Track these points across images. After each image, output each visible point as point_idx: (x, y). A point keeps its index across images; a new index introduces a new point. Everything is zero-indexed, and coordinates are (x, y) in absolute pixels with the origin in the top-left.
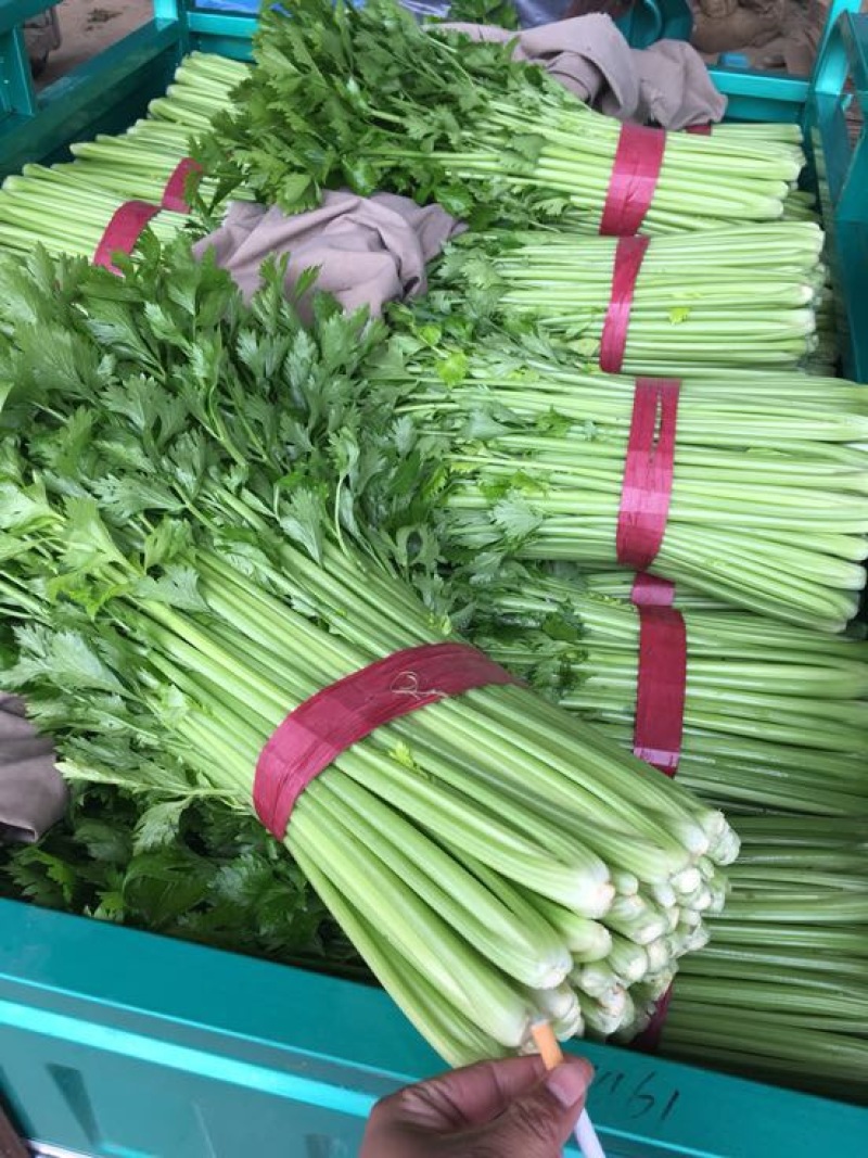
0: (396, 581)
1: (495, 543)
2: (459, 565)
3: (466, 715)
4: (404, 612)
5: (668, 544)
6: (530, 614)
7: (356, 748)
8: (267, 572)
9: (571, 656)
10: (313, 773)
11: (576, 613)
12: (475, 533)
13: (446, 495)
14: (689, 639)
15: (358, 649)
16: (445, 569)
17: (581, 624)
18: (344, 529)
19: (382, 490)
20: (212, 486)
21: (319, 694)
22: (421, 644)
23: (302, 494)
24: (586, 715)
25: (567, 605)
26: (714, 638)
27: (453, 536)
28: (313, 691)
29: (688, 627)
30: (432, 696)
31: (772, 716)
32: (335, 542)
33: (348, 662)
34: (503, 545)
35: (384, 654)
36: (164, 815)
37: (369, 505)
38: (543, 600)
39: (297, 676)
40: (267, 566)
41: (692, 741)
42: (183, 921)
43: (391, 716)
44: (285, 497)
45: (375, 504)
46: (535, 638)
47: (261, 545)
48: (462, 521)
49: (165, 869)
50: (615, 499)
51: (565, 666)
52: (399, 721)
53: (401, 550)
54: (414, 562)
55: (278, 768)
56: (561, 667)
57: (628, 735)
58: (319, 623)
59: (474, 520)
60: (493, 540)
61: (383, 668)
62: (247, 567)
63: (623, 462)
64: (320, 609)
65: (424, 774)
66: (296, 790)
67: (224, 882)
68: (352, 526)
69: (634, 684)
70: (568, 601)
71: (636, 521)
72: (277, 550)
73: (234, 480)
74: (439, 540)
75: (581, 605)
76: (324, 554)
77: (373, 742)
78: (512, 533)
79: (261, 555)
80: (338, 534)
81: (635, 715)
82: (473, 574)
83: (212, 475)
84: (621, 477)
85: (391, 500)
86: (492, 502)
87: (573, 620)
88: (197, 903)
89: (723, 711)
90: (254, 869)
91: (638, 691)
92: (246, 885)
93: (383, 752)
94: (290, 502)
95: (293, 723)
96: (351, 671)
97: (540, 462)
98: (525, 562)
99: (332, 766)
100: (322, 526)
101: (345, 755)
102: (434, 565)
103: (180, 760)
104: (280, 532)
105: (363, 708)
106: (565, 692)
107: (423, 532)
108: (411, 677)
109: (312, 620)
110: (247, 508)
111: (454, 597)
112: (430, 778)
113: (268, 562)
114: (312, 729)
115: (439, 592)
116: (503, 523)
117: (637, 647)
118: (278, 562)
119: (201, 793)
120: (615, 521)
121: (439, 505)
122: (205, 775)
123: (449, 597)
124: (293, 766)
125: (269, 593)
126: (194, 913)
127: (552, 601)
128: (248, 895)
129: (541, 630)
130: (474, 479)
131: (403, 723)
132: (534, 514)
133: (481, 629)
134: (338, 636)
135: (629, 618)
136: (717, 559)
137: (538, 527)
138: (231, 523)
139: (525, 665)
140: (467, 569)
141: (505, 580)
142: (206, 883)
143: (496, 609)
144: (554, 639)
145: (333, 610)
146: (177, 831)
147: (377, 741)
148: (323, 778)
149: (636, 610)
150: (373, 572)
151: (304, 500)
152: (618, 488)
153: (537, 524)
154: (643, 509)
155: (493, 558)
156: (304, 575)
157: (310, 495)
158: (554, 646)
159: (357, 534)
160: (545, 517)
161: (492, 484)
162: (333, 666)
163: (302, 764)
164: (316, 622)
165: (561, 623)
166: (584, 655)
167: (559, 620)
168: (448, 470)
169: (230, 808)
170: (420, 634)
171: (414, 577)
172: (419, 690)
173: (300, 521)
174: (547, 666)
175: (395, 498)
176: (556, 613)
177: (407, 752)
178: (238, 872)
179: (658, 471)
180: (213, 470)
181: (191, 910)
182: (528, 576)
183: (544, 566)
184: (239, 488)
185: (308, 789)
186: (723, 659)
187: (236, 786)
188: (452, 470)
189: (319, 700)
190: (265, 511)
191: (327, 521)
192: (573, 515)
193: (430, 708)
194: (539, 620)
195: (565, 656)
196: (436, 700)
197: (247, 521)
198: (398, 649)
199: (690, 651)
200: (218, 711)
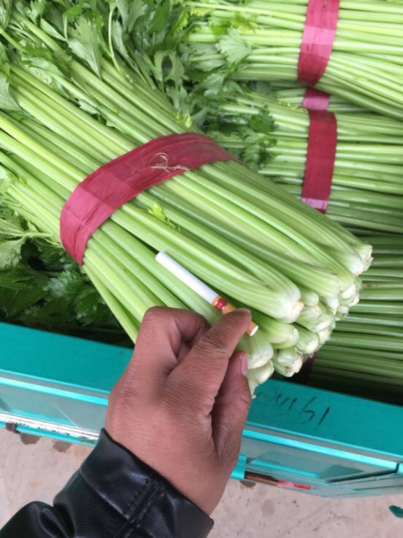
0: (154, 91)
1: (220, 67)
2: (197, 83)
3: (201, 183)
4: (159, 111)
5: (330, 67)
6: (241, 116)
7: (126, 208)
8: (62, 82)
9: (266, 142)
10: (98, 225)
11: (270, 115)
12: (208, 60)
13: (188, 32)
14: (339, 131)
15: (127, 137)
16: (188, 85)
17: (273, 122)
18: (117, 52)
19: (145, 29)
20: (19, 18)
21: (99, 170)
22: (170, 133)
23: (84, 23)
24: (275, 180)
25: (265, 109)
26: (354, 129)
27: (193, 62)
28: (95, 167)
29: (339, 123)
30: (178, 170)
31: (385, 178)
32: (110, 60)
33: (120, 146)
34: (225, 69)
35: (145, 140)
36: (10, 248)
37: (136, 39)
38: (250, 106)
39: (83, 156)
40: (60, 76)
41: (337, 193)
42: (28, 312)
43: (149, 185)
44: (71, 25)
45: (140, 38)
46: (245, 131)
47: (56, 61)
48: (199, 52)
49: (14, 281)
50: (299, 35)
51: (263, 149)
52: (155, 188)
53: (158, 69)
54: (167, 79)
55: (73, 221)
56: (260, 150)
57: (298, 191)
58: (99, 118)
59: (207, 51)
60: (219, 65)
61: (144, 150)
62: (47, 78)
63: (306, 8)
64: (99, 108)
65: (173, 225)
66: (86, 236)
67: (53, 287)
68: (122, 50)
69: (304, 159)
70: (266, 107)
71: (312, 50)
72: (68, 66)
73: (34, 13)
74: (184, 65)
75: (273, 110)
76: (102, 68)
77: (137, 203)
78: (231, 60)
79: (55, 68)
80: (112, 55)
81: (303, 179)
82: (206, 89)
83: (19, 10)
84: (303, 19)
85: (151, 36)
86: (218, 38)
87: (269, 120)
88: (36, 301)
89: (356, 175)
90: (71, 279)
91: (306, 164)
92: (67, 289)
93: (144, 210)
94: (75, 28)
95: (82, 190)
96: (122, 153)
97: (250, 7)
98: (239, 82)
99: (109, 220)
100: (100, 48)
101: (118, 212)
102: (180, 82)
103: (16, 213)
104: (70, 52)
105: (131, 179)
106: (262, 165)
107: (173, 57)
108: (164, 157)
109: (94, 117)
110: (45, 34)
111: (194, 103)
112: (176, 228)
113: (62, 74)
114: (95, 195)
115: (184, 100)
116: (226, 52)
117: (306, 136)
118: (68, 74)
119: (31, 234)
120: (298, 50)
121: (184, 40)
122: (32, 223)
123: (190, 103)
124: (83, 220)
125: (64, 97)
126: (35, 307)
127: (256, 107)
128: (69, 295)
129: (248, 126)
130: (207, 21)
131: (158, 189)
132: (246, 46)
133: (211, 126)
134: (113, 128)
135: (302, 118)
136: (360, 77)
137: (248, 56)
138: (33, 45)
139: (237, 149)
140: (202, 85)
141: (226, 93)
142: (42, 288)
143: (220, 113)
144: (256, 131)
145: (109, 109)
146: (20, 258)
147: (141, 202)
148: (104, 228)
149: (307, 112)
150: (138, 83)
151: (85, 27)
152: (301, 26)
153: (248, 53)
154: (317, 42)
155: (218, 78)
156: (88, 84)
157: (89, 23)
158: (256, 136)
159: (126, 56)
160: (254, 48)
161: (219, 24)
162: (110, 150)
163: (90, 217)
164: (98, 118)
165: (260, 122)
166: (274, 142)
167: (260, 119)
168: (189, 13)
169: (51, 244)
170: (170, 126)
171: (167, 89)
172: (168, 166)
173: (83, 43)
174: (252, 149)
175: (154, 34)
176: (259, 115)
177: (161, 210)
178: (62, 282)
179: (329, 14)
180: (19, 5)
181: (33, 305)
182: (241, 91)
183: (251, 85)
184: (38, 18)
185: (93, 236)
186: (358, 143)
187: (50, 231)
188: (192, 13)
189: (99, 174)
190: (58, 36)
191: (104, 45)
192: (271, 46)
193: (177, 179)
194: (248, 120)
195: (263, 142)
196: (180, 173)
197: (46, 44)
198: (155, 137)
199: (339, 138)
200: (31, 181)
